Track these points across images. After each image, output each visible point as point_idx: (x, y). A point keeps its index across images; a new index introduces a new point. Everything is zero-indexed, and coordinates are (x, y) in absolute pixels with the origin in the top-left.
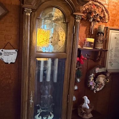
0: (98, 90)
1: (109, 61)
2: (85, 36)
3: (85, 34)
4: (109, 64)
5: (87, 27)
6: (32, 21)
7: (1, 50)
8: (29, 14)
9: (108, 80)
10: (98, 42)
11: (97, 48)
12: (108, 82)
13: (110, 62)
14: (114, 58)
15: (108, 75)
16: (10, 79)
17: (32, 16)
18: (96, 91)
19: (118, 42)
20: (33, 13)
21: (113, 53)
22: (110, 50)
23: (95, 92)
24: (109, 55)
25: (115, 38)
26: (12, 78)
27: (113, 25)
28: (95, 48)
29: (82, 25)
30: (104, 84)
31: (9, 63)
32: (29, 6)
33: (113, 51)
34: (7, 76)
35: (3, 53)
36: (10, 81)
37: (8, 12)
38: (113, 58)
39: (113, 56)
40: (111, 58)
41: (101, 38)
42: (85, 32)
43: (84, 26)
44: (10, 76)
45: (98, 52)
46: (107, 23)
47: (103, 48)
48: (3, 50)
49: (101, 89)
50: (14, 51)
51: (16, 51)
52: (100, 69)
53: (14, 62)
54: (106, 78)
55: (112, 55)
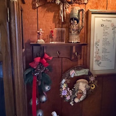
1: (95, 59)
2: (54, 26)
3: (53, 23)
4: (94, 62)
5: (55, 13)
9: (93, 86)
10: (71, 32)
11: (71, 42)
12: (93, 88)
13: (97, 61)
14: (103, 54)
15: (92, 79)
19: (106, 31)
21: (100, 47)
22: (95, 42)
23: (72, 105)
24: (95, 51)
25: (102, 25)
27: (97, 8)
28: (69, 42)
29: (46, 11)
30: (85, 93)
33: (100, 44)
38: (101, 55)
39: (101, 51)
40: (97, 55)
41: (75, 27)
42: (53, 21)
43: (51, 11)
46: (86, 4)
47: (79, 41)
49: (81, 99)
52: (78, 71)
54: (89, 84)
55: (98, 50)
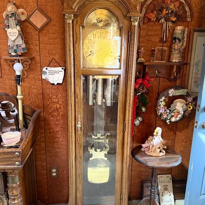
0: (173, 120)
1: (193, 80)
4: (193, 84)
6: (75, 30)
7: (46, 68)
8: (71, 21)
9: (190, 108)
10: (172, 51)
11: (173, 62)
13: (195, 82)
16: (58, 103)
17: (75, 23)
18: (170, 122)
20: (75, 20)
22: (195, 63)
24: (194, 71)
26: (60, 103)
28: (170, 61)
30: (183, 113)
31: (56, 84)
32: (70, 10)
33: (200, 64)
34: (54, 100)
35: (47, 71)
36: (58, 106)
37: (51, 20)
40: (196, 76)
44: (57, 100)
45: (173, 66)
46: (189, 22)
47: (181, 61)
48: (48, 68)
49: (178, 119)
50: (60, 69)
51: (62, 69)
52: (177, 91)
53: (61, 82)
54: (186, 105)
55: (198, 71)
